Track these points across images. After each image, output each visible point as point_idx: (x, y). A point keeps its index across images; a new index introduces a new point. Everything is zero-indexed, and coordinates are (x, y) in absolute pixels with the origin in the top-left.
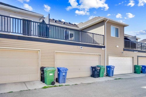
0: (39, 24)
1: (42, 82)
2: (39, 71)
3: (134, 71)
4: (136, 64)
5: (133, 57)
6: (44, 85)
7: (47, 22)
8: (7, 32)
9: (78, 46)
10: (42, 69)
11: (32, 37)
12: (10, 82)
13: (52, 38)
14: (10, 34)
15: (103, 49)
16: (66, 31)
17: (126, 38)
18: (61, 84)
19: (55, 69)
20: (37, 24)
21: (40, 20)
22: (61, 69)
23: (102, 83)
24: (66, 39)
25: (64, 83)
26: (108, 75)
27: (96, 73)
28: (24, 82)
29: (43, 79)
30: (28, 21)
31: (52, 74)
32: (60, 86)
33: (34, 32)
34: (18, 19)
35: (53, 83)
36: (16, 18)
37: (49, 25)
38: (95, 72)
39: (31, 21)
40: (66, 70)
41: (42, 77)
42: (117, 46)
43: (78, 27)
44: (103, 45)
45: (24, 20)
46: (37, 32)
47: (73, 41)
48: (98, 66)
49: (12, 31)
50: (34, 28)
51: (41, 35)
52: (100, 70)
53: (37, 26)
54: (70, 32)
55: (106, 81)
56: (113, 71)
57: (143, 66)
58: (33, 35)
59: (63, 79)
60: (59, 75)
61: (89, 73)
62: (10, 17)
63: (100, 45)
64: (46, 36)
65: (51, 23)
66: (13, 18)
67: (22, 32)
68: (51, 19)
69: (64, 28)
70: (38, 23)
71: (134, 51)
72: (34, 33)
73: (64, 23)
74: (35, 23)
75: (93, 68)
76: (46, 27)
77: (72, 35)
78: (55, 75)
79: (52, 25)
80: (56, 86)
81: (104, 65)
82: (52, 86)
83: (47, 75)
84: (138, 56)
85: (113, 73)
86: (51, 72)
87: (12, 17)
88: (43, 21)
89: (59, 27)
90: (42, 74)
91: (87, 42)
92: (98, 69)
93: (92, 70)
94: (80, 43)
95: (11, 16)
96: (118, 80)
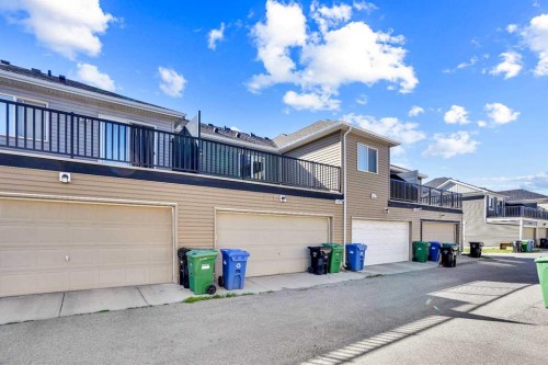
0: (173, 137)
1: (182, 287)
2: (175, 259)
3: (412, 257)
4: (416, 238)
5: (410, 223)
6: (187, 294)
7: (193, 131)
8: (92, 157)
9: (276, 196)
10: (183, 254)
11: (155, 170)
12: (101, 286)
13: (206, 173)
14: (100, 162)
15: (337, 201)
16: (243, 157)
17: (394, 176)
18: (231, 292)
19: (215, 254)
20: (167, 136)
21: (176, 126)
22: (230, 255)
23: (335, 286)
24: (243, 177)
25: (240, 288)
26: (350, 267)
27: (320, 262)
28: (137, 288)
29: (185, 280)
30: (144, 128)
31: (208, 267)
32: (228, 296)
33: (161, 158)
34: (119, 124)
35: (210, 290)
36: (113, 123)
37: (199, 138)
38: (318, 261)
39: (153, 130)
40: (246, 255)
41: (181, 274)
42: (374, 196)
43: (275, 146)
44: (337, 192)
45: (133, 127)
46: (167, 159)
47: (262, 181)
48: (325, 246)
49: (103, 155)
50: (161, 149)
51: (177, 166)
52: (330, 255)
53: (167, 144)
54: (253, 159)
55: (345, 283)
56: (362, 257)
57: (433, 244)
58: (158, 166)
59: (237, 279)
60: (225, 268)
61: (304, 263)
62: (100, 120)
63: (332, 192)
64: (192, 168)
65: (203, 135)
66: (106, 121)
67: (128, 159)
68: (204, 126)
69: (238, 147)
70: (170, 134)
71: (413, 207)
72: (161, 161)
73: (239, 136)
74: (162, 135)
75: (312, 250)
76: (192, 144)
77: (258, 167)
78: (217, 270)
79: (207, 141)
80: (217, 297)
81: (340, 242)
82: (208, 295)
83: (196, 268)
84: (422, 220)
85: (362, 262)
86: (205, 262)
87: (103, 120)
88: (185, 128)
89: (225, 145)
90: (181, 267)
91: (297, 186)
92: (326, 252)
93: (312, 255)
94: (281, 186)
95: (101, 117)
96: (374, 279)
